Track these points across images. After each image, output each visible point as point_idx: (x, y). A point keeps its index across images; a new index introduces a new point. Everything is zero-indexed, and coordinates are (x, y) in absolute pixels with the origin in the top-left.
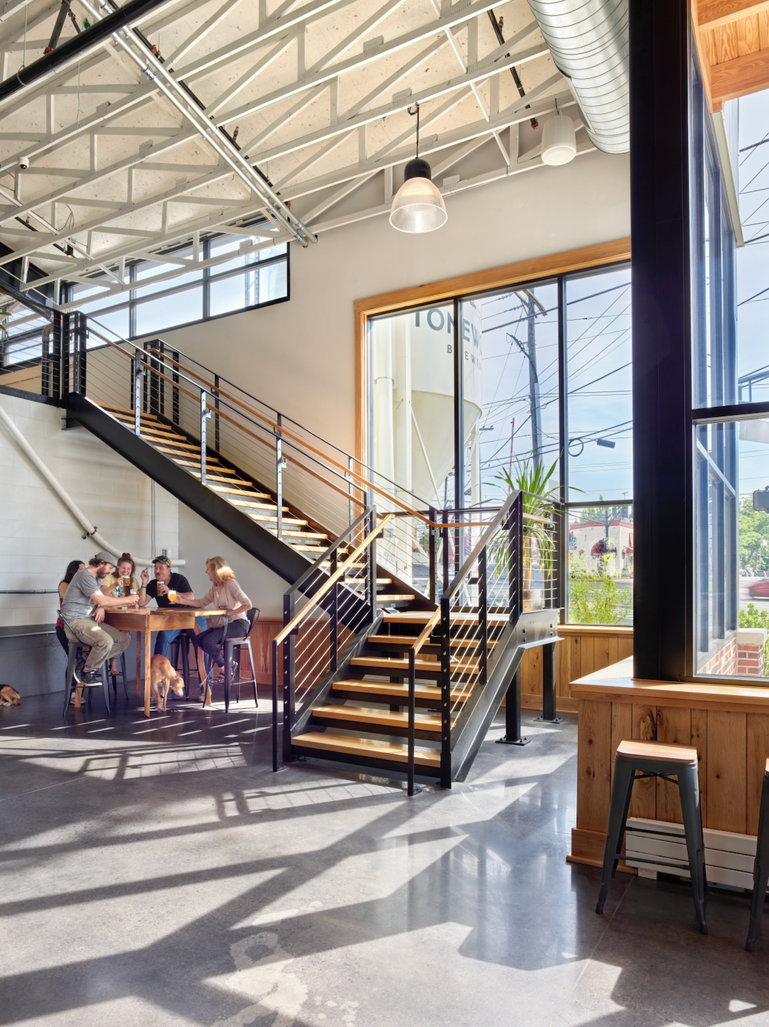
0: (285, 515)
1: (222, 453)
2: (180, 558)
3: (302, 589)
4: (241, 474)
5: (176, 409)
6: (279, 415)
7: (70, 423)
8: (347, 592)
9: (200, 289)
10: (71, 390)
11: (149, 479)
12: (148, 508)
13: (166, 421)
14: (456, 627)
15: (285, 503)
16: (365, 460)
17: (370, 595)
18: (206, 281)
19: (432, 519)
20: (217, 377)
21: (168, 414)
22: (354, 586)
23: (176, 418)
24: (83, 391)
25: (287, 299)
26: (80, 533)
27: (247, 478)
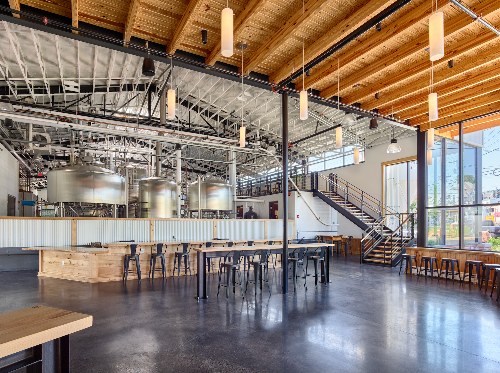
0: (364, 215)
1: (348, 200)
2: (338, 224)
3: (366, 232)
4: (353, 205)
5: (336, 190)
6: (362, 192)
7: (314, 196)
8: (376, 233)
9: (342, 158)
10: (314, 188)
11: (330, 206)
12: (330, 212)
13: (335, 193)
14: (404, 241)
15: (364, 212)
16: (384, 203)
17: (381, 233)
18: (343, 156)
19: (399, 216)
20: (347, 182)
21: (335, 191)
22: (378, 231)
23: (336, 192)
24: (317, 189)
25: (364, 162)
26: (316, 219)
27: (354, 206)
